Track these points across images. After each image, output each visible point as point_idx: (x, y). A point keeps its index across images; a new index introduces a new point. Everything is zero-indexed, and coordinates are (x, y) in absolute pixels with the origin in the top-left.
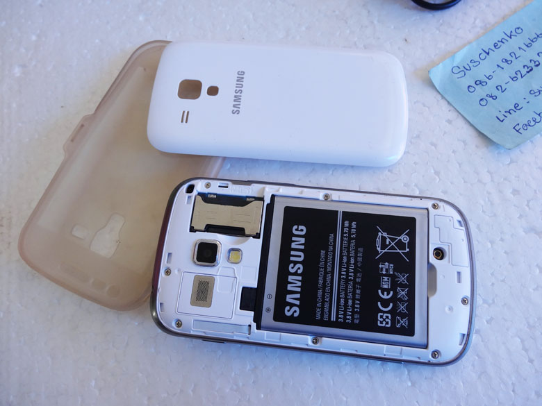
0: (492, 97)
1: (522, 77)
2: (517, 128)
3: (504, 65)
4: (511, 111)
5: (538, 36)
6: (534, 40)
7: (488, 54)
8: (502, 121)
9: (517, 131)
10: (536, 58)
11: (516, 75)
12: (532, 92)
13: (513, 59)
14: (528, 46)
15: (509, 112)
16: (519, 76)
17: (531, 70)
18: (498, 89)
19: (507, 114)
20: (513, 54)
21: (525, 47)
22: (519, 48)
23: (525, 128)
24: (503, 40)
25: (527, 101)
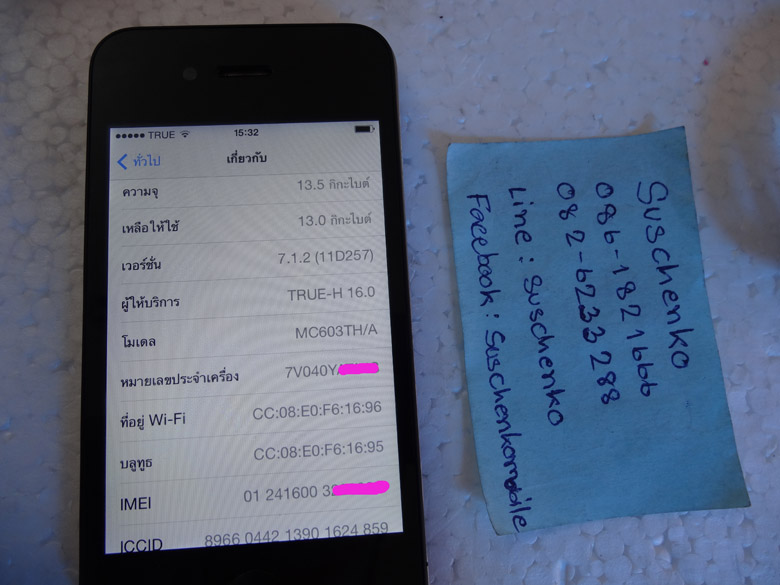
0: (568, 212)
1: (577, 290)
2: (483, 201)
3: (622, 279)
4: (520, 221)
5: (648, 385)
6: (642, 371)
7: (662, 269)
8: (511, 191)
9: (477, 197)
10: (602, 344)
11: (587, 282)
12: (537, 281)
13: (624, 304)
14: (635, 350)
15: (520, 216)
16: (582, 287)
17: (583, 317)
18: (578, 232)
19: (519, 210)
20: (635, 311)
21: (637, 342)
22: (642, 333)
23: (475, 212)
24: (674, 317)
25: (526, 260)
